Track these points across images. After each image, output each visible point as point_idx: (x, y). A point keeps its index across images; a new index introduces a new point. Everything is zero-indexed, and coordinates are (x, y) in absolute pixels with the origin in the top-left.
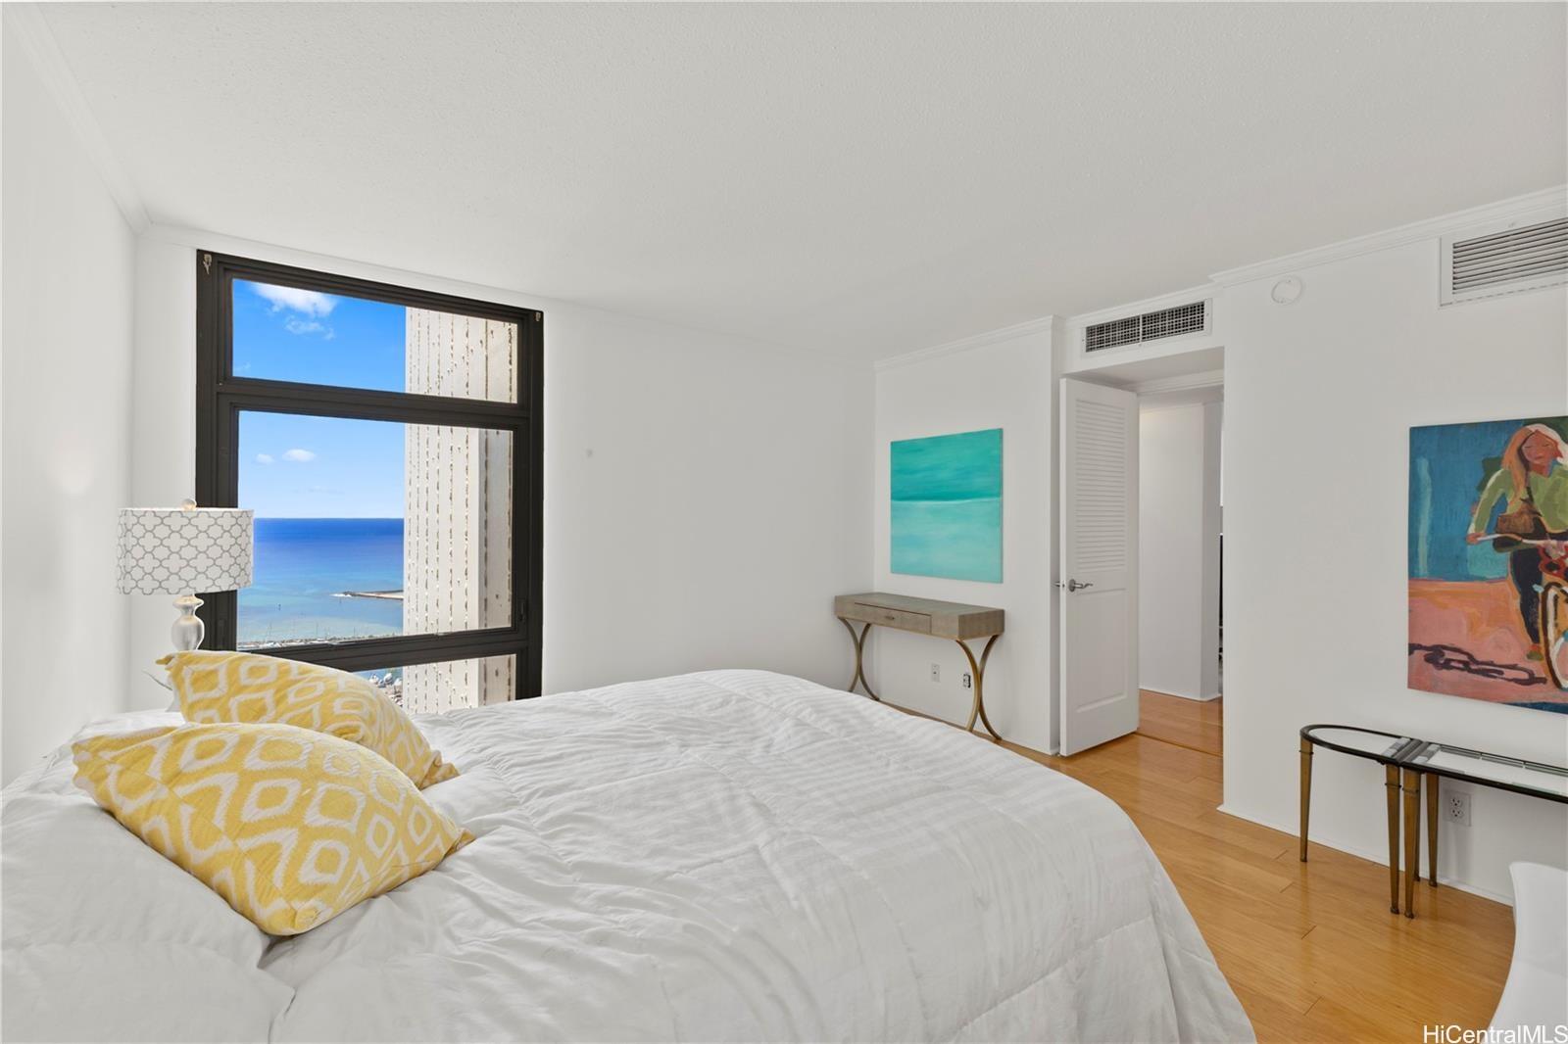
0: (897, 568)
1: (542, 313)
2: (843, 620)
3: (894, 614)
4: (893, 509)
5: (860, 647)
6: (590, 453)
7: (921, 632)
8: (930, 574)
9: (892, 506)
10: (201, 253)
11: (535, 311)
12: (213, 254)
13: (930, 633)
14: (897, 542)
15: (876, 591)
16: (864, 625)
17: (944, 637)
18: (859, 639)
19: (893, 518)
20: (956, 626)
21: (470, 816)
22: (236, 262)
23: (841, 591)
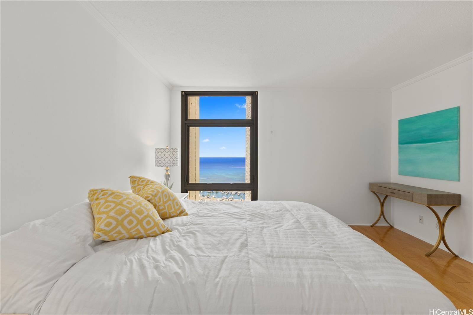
0: (401, 173)
1: (257, 92)
2: (373, 192)
3: (394, 191)
4: (400, 148)
5: (382, 205)
6: (272, 132)
7: (407, 200)
8: (418, 176)
9: (399, 146)
10: (182, 92)
11: (255, 92)
12: (184, 91)
13: (412, 201)
14: (401, 162)
15: (392, 182)
16: (385, 196)
17: (420, 204)
18: (382, 201)
19: (400, 152)
20: (426, 199)
21: (174, 226)
22: (189, 92)
23: (372, 181)
